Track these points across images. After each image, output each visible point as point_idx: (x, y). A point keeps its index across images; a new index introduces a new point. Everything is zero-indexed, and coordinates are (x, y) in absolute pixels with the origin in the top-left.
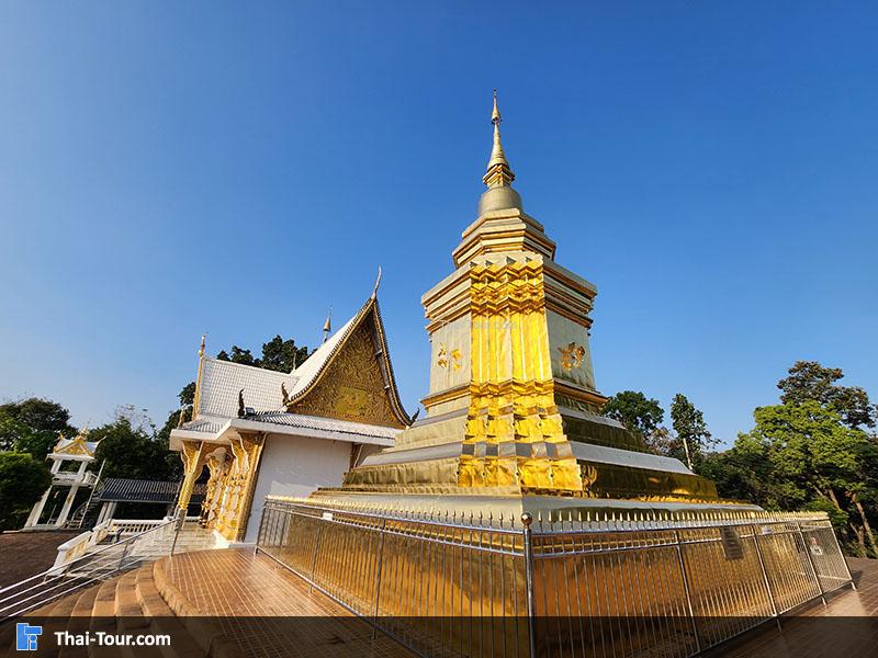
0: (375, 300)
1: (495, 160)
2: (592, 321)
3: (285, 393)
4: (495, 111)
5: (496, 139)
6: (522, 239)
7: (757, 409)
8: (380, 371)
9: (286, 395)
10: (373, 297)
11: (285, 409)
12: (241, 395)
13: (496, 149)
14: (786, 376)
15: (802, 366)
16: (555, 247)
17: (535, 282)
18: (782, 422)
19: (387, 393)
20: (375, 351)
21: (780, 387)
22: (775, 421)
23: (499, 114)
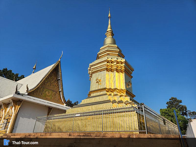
0: (60, 62)
1: (109, 30)
2: (132, 77)
3: (27, 88)
4: (109, 14)
5: (109, 22)
6: (118, 53)
7: (161, 109)
8: (58, 85)
9: (28, 89)
10: (59, 61)
11: (27, 94)
12: (17, 86)
13: (109, 26)
14: (168, 101)
15: (172, 98)
16: (124, 57)
17: (122, 65)
18: (167, 113)
19: (59, 93)
20: (57, 78)
21: (167, 104)
22: (165, 113)
23: (111, 15)
